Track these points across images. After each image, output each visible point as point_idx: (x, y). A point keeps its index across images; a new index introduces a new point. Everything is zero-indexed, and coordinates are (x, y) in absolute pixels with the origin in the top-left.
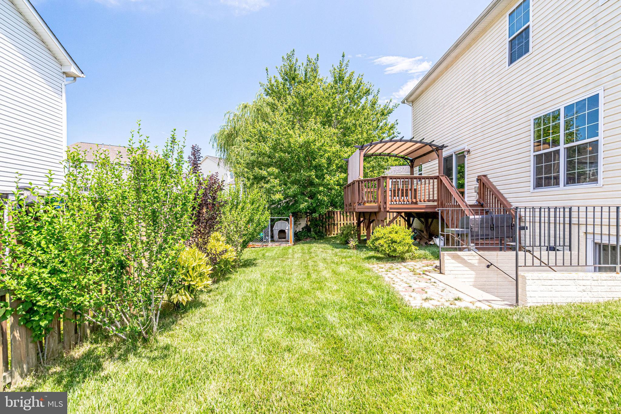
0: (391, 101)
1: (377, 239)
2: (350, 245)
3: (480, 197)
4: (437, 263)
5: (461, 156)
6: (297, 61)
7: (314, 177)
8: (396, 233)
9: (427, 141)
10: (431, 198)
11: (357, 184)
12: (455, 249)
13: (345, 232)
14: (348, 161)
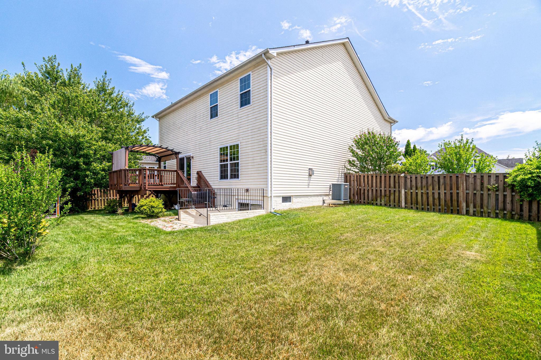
0: (143, 113)
1: (142, 206)
2: (119, 212)
3: (198, 183)
4: (177, 217)
5: (189, 159)
6: (59, 64)
7: (82, 163)
8: (154, 202)
9: (170, 148)
10: (173, 182)
11: (123, 172)
12: (186, 208)
13: (111, 205)
14: (112, 154)
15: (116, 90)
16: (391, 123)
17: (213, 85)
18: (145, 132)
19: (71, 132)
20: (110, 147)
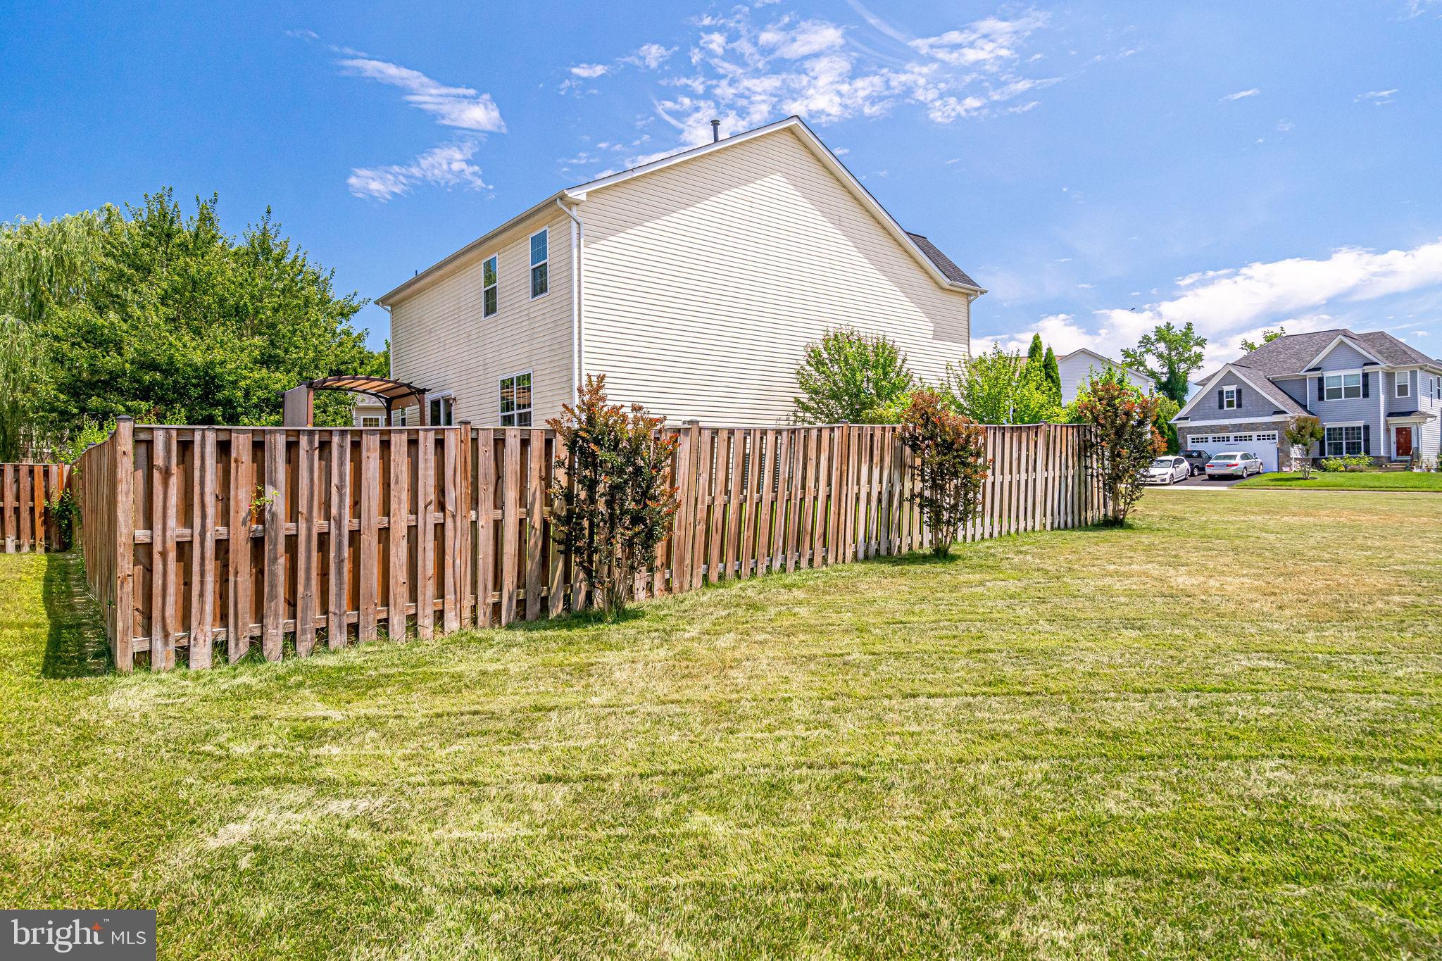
0: (355, 294)
5: (449, 402)
9: (403, 380)
14: (283, 396)
15: (292, 247)
16: (968, 295)
17: (486, 246)
18: (360, 338)
19: (198, 358)
20: (279, 379)
